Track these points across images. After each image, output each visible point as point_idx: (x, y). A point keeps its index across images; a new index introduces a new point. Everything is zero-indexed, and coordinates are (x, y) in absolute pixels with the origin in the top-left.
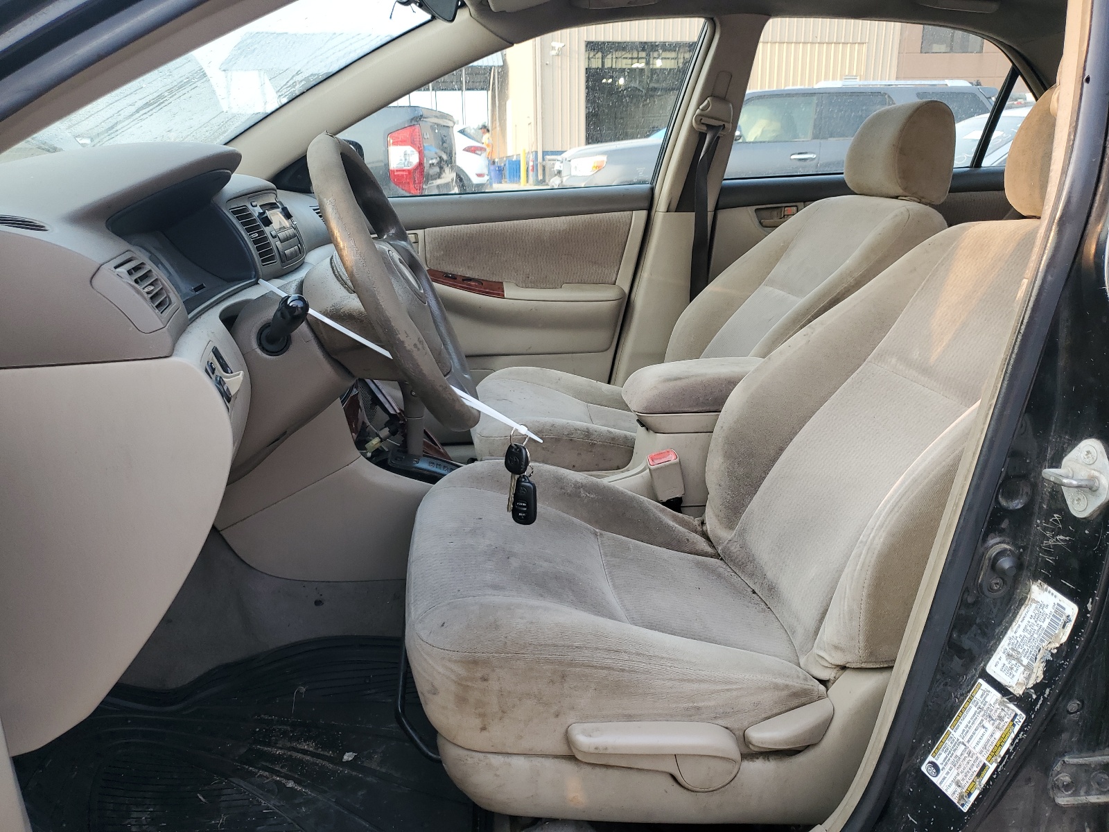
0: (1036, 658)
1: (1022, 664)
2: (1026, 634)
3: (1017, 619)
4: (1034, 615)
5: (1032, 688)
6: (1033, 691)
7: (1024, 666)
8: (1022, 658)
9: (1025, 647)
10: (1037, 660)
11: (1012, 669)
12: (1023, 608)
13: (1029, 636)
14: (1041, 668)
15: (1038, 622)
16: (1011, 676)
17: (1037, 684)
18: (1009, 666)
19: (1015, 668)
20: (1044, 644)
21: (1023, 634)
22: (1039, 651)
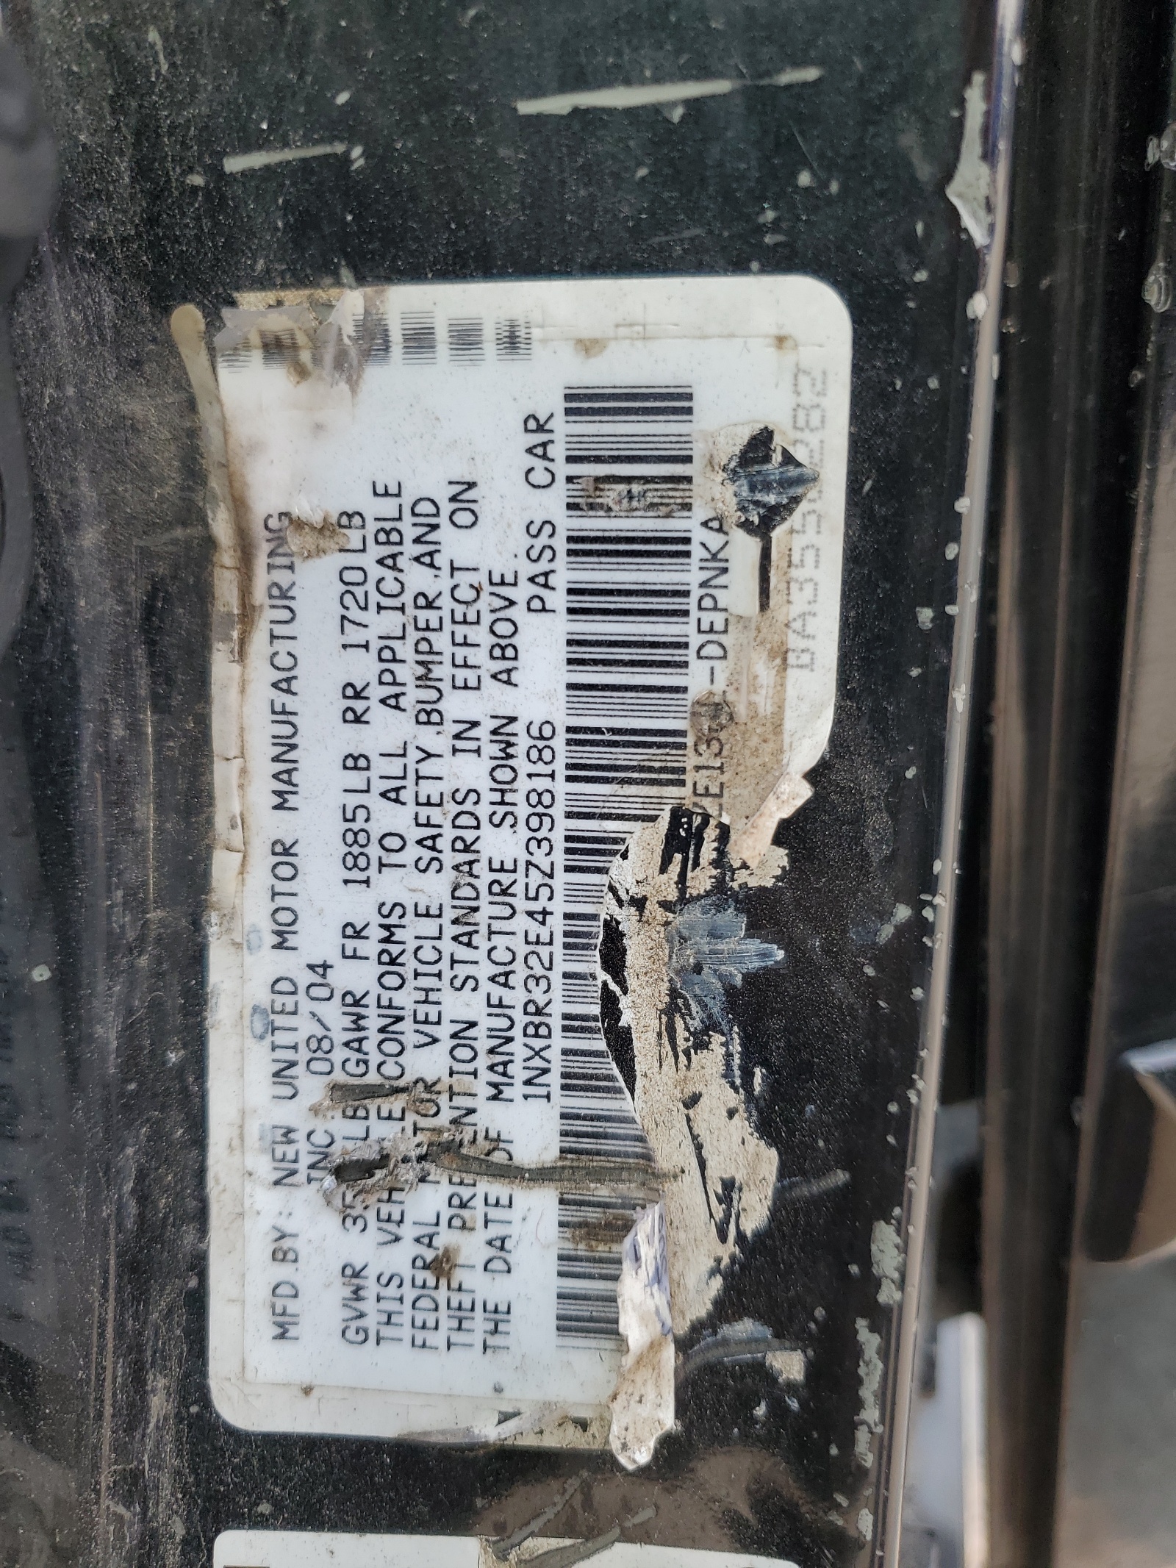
0: (621, 1044)
1: (510, 1172)
2: (391, 887)
3: (226, 805)
4: (364, 668)
5: (725, 1309)
6: (746, 1328)
7: (541, 1175)
8: (490, 1117)
9: (457, 1006)
10: (644, 1047)
11: (441, 1266)
12: (222, 667)
13: (436, 888)
14: (719, 1095)
15: (456, 706)
16: (479, 1323)
17: (753, 1247)
18: (400, 1258)
19: (472, 1248)
20: (625, 874)
21: (361, 907)
22: (614, 958)
